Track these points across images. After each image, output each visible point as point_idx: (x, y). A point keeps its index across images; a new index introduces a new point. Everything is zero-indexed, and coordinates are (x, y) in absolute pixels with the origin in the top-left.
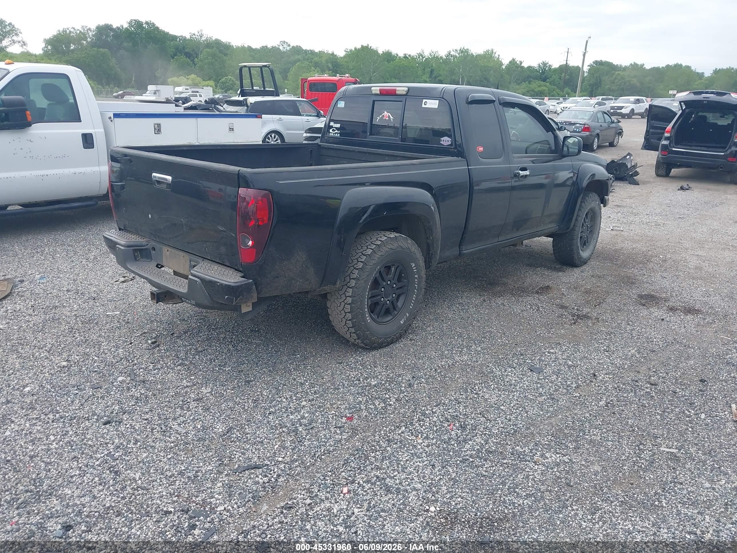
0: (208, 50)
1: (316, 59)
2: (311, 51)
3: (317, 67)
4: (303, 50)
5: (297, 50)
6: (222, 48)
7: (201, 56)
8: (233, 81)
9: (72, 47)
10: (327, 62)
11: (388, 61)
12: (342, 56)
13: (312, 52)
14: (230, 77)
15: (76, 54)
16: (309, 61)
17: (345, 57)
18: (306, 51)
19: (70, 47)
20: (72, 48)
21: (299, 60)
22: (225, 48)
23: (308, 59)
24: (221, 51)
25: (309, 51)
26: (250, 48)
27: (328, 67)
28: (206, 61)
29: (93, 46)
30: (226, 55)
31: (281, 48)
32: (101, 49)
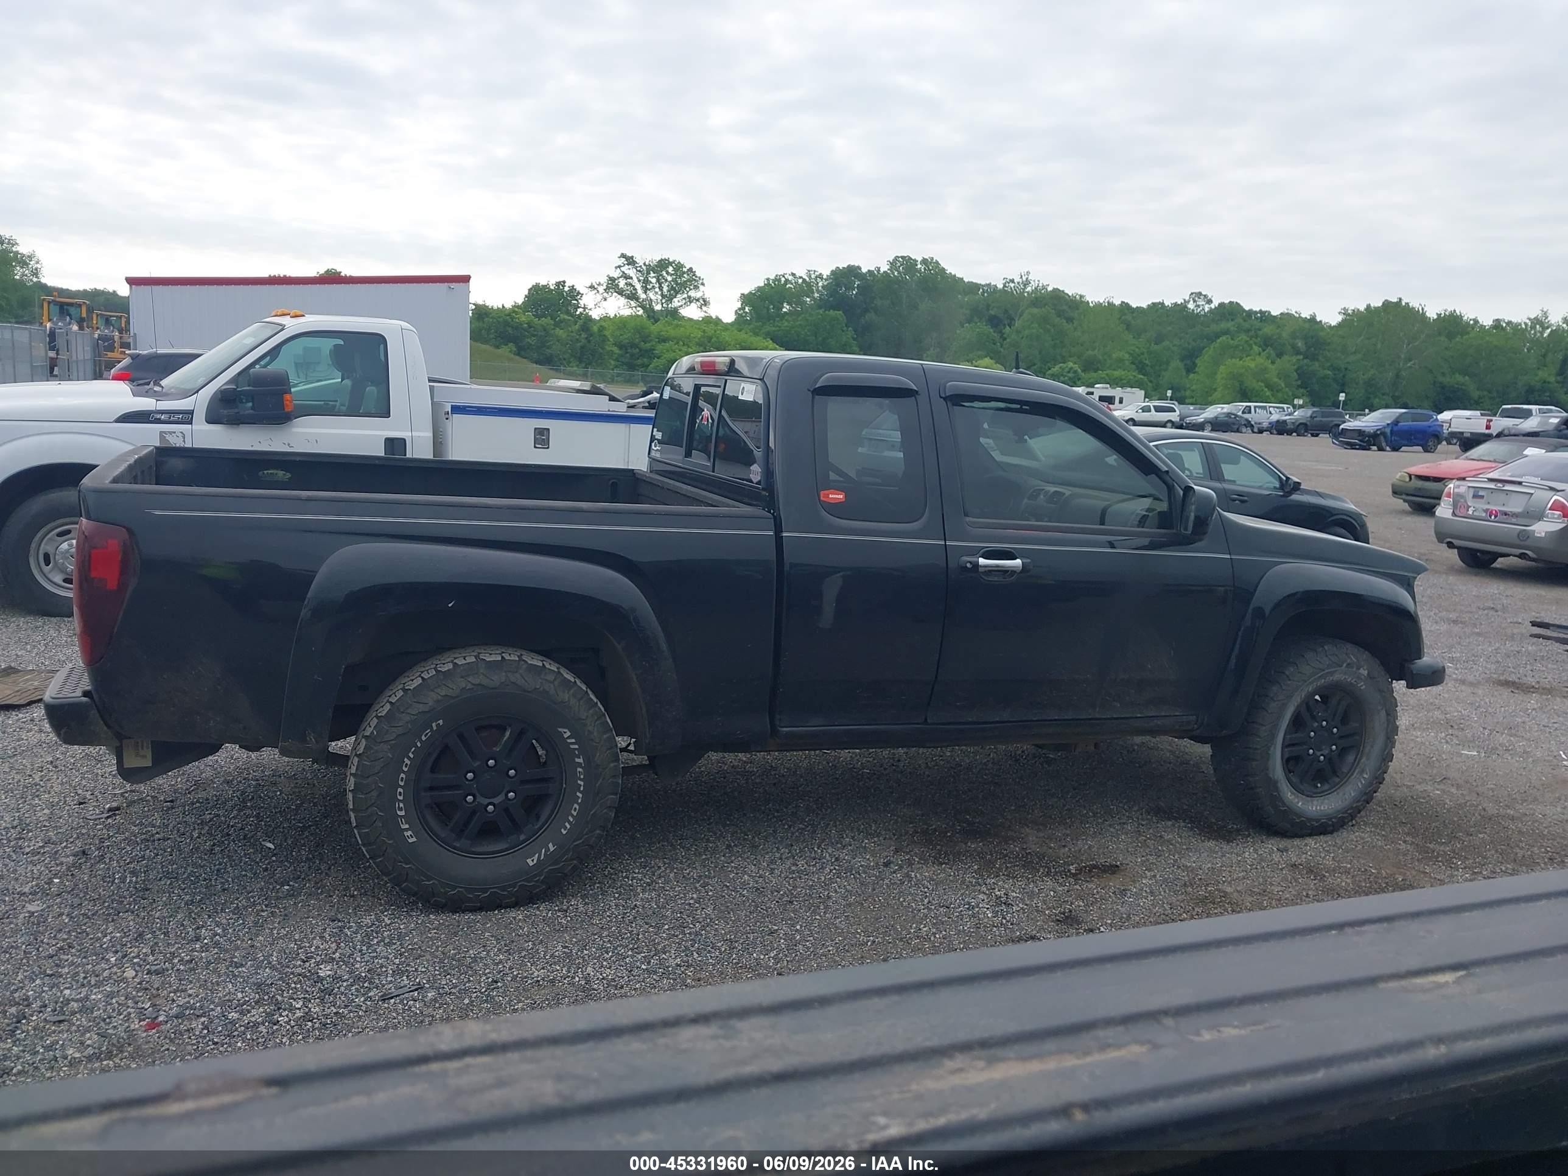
0: (1035, 311)
1: (1268, 330)
2: (1261, 312)
3: (1267, 346)
4: (1244, 310)
5: (1230, 311)
6: (1065, 307)
7: (1018, 324)
8: (1075, 372)
9: (786, 308)
10: (1294, 336)
11: (1450, 336)
12: (1333, 323)
13: (1264, 317)
14: (1071, 364)
15: (786, 320)
16: (1252, 333)
17: (1340, 325)
18: (1250, 313)
19: (783, 307)
20: (784, 310)
21: (1226, 332)
22: (1070, 307)
23: (1248, 330)
24: (1060, 314)
25: (1256, 312)
26: (1125, 306)
27: (1294, 347)
28: (1027, 332)
29: (820, 307)
30: (1070, 320)
31: (1191, 306)
32: (832, 312)
